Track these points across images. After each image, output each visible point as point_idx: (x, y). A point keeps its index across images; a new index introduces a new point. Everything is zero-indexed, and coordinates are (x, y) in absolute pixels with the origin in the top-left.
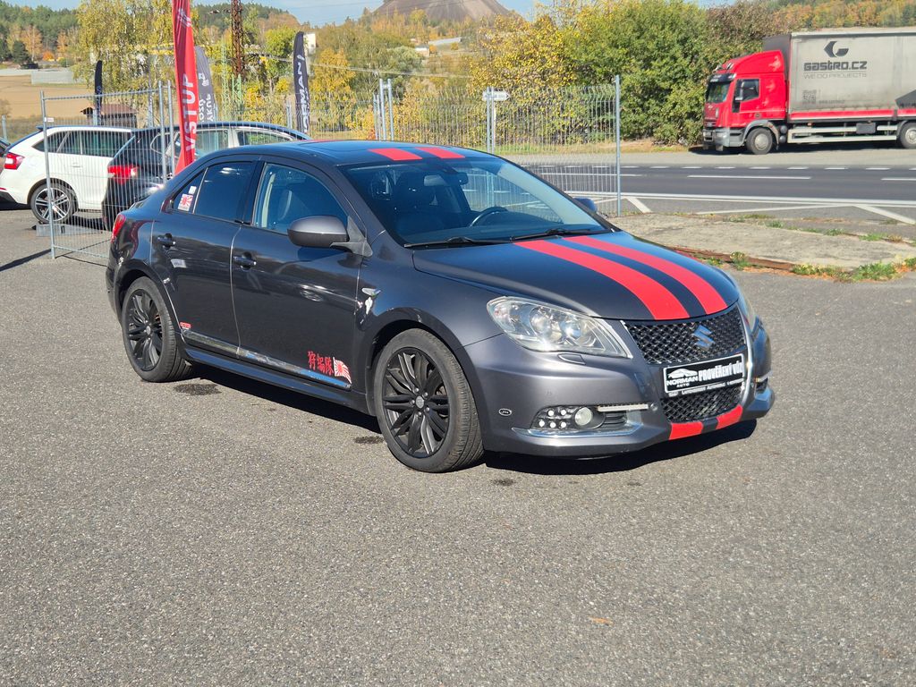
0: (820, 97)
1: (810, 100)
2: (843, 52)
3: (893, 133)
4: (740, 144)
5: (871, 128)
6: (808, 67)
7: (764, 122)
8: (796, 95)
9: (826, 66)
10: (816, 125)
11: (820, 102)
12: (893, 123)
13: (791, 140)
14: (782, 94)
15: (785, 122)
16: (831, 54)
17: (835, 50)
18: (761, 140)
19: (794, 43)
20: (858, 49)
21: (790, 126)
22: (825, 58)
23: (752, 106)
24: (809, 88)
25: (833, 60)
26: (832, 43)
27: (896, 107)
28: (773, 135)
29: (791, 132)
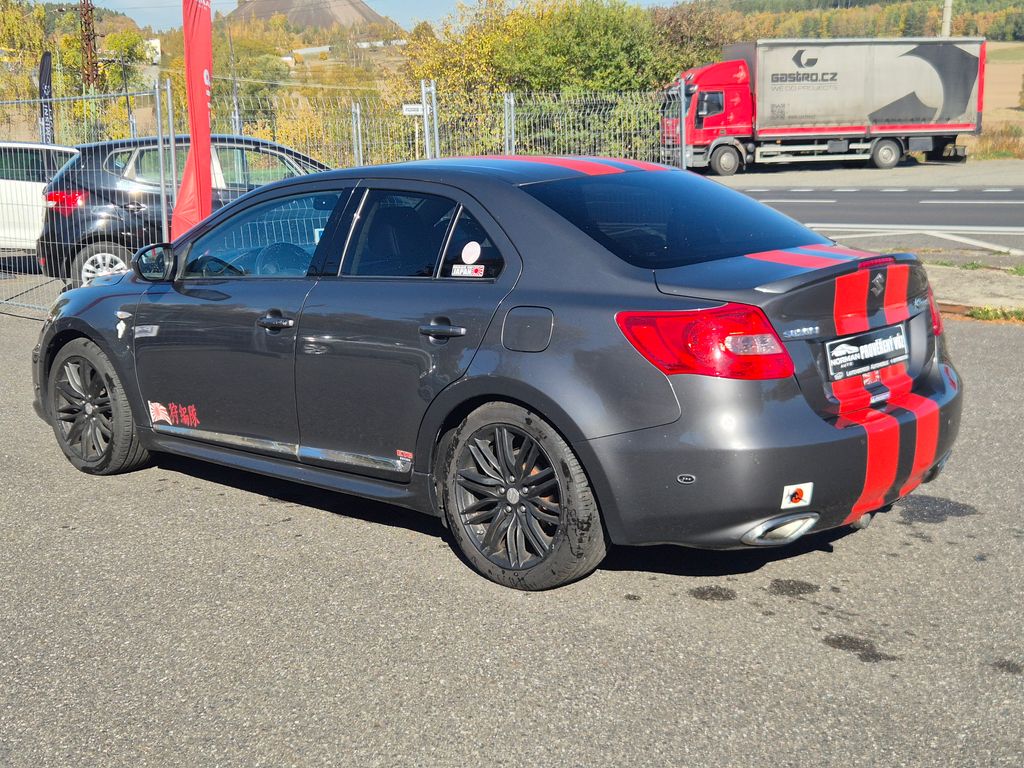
0: (789, 112)
1: (778, 114)
2: (812, 62)
3: (866, 151)
4: (705, 164)
5: (843, 146)
6: (776, 78)
7: (731, 140)
8: (763, 109)
9: (795, 78)
10: (785, 143)
11: (789, 117)
12: (866, 141)
13: (759, 160)
14: (749, 109)
15: (753, 140)
16: (800, 64)
17: (804, 60)
18: (727, 160)
19: (760, 51)
20: (829, 58)
21: (758, 144)
22: (793, 68)
23: (715, 122)
24: (778, 101)
25: (802, 71)
26: (800, 53)
27: (868, 123)
28: (740, 154)
29: (759, 150)
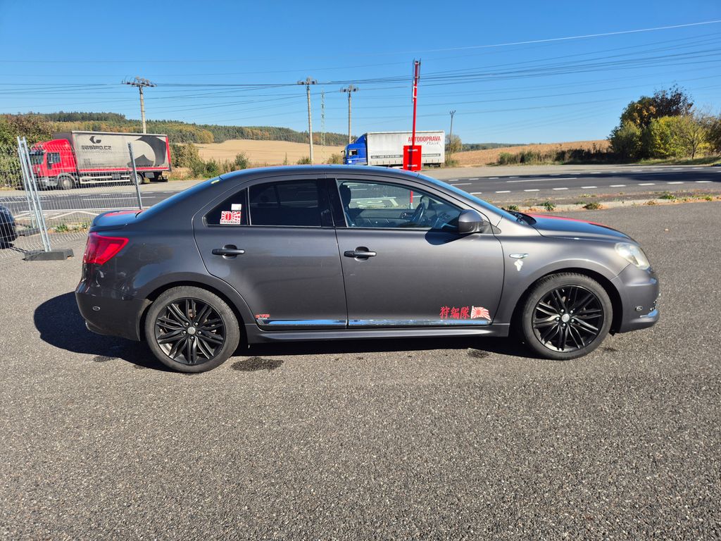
0: (92, 161)
1: (87, 164)
2: (99, 141)
3: (128, 178)
4: (56, 185)
5: (119, 176)
6: (84, 147)
7: (67, 174)
8: (80, 161)
9: (91, 147)
10: (92, 175)
11: (93, 164)
12: (127, 174)
13: (81, 182)
14: (73, 162)
15: (77, 174)
16: (93, 142)
17: (95, 140)
18: (66, 183)
19: (74, 136)
20: (106, 140)
21: (81, 175)
22: (91, 144)
23: (59, 165)
24: (86, 158)
25: (95, 145)
26: (93, 137)
27: (127, 167)
28: (72, 180)
29: (81, 179)
